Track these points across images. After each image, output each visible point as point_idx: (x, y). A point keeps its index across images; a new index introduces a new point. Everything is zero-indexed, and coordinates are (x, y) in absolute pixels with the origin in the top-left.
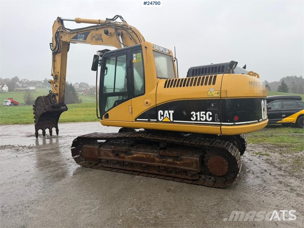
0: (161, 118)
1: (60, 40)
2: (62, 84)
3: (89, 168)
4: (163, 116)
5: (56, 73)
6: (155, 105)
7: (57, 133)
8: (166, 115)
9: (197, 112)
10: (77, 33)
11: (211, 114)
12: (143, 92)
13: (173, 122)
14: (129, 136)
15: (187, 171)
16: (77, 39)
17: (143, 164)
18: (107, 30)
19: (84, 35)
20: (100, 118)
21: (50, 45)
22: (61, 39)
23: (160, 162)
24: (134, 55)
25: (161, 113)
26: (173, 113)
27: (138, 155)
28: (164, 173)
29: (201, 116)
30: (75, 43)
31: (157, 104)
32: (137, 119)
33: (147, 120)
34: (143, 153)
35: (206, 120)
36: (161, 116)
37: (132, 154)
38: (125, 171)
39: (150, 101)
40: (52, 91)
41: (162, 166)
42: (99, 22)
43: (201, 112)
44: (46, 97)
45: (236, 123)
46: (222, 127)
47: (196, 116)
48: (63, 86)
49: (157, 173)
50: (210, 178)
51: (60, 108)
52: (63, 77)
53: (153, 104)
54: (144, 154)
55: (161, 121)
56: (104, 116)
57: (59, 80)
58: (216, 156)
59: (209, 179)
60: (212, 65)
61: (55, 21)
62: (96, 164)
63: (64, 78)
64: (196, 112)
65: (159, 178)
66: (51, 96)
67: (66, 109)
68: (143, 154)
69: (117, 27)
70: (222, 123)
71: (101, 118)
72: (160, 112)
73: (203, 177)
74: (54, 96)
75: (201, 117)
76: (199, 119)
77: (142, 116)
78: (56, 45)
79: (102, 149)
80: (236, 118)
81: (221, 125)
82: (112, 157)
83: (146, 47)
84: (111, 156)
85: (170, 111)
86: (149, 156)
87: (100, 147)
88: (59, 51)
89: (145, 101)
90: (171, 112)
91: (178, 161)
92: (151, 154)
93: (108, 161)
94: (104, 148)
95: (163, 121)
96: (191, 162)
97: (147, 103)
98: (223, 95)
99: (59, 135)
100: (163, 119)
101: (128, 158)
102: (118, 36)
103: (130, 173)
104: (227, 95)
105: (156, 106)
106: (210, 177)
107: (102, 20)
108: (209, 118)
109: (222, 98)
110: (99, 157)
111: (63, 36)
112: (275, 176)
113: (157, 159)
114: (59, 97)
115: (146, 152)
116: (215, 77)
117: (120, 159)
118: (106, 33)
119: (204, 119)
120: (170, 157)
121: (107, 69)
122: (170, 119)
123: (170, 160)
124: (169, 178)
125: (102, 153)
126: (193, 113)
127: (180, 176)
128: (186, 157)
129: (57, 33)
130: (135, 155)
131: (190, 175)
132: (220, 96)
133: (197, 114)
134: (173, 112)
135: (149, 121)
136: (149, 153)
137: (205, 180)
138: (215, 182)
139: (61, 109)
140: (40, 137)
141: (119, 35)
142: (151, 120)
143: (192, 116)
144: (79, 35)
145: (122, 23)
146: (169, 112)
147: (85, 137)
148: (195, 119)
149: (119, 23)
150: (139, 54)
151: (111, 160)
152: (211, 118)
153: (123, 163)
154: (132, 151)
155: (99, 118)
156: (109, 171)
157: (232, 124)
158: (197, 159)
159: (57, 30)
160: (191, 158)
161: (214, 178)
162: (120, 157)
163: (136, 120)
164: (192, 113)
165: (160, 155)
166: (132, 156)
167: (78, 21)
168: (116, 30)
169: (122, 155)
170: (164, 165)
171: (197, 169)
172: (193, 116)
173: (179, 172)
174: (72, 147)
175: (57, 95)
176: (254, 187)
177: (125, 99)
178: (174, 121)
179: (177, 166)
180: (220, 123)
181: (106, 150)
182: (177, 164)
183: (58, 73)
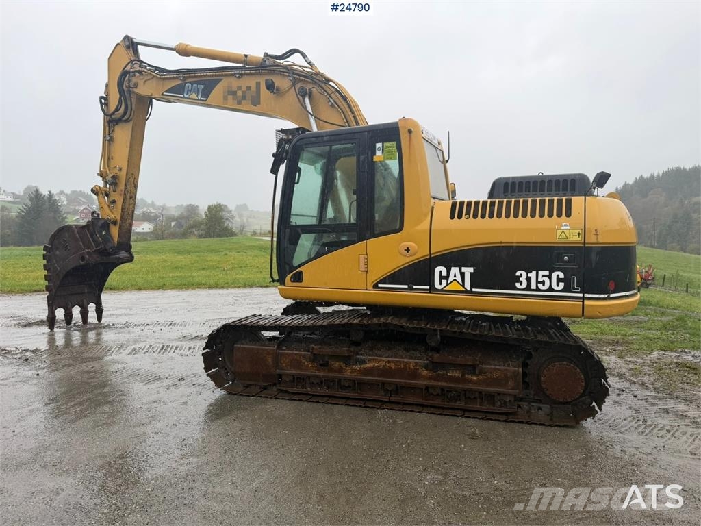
0: (441, 284)
1: (130, 92)
2: (128, 197)
3: (253, 396)
4: (447, 278)
5: (116, 171)
6: (427, 255)
7: (99, 318)
8: (455, 276)
9: (531, 272)
10: (185, 78)
11: (562, 276)
12: (398, 227)
13: (471, 292)
14: (360, 321)
15: (494, 395)
16: (183, 94)
17: (390, 383)
18: (273, 82)
19: (203, 86)
20: (278, 281)
21: (101, 102)
22: (134, 90)
23: (430, 378)
24: (379, 145)
25: (441, 272)
26: (471, 273)
27: (376, 365)
28: (438, 402)
29: (539, 280)
30: (170, 102)
31: (432, 252)
32: (380, 285)
33: (406, 286)
34: (390, 359)
35: (550, 289)
36: (442, 278)
37: (363, 362)
38: (347, 401)
39: (414, 244)
40: (98, 214)
41: (434, 387)
42: (245, 59)
43: (540, 272)
44: (83, 227)
45: (612, 295)
46: (586, 302)
47: (528, 279)
48: (132, 201)
49: (424, 402)
50: (540, 408)
51: (117, 256)
52: (132, 180)
53: (421, 252)
54: (393, 362)
55: (442, 291)
56: (289, 277)
57: (122, 187)
58: (561, 363)
59: (538, 410)
60: (541, 176)
61: (117, 44)
62: (265, 388)
63: (134, 183)
64: (528, 271)
65: (431, 413)
66: (97, 224)
67: (130, 259)
68: (389, 362)
69: (296, 75)
70: (586, 295)
71: (282, 281)
72: (440, 270)
73: (525, 405)
74: (106, 225)
75: (540, 282)
76: (533, 286)
77: (393, 278)
78: (120, 101)
79: (284, 351)
80: (611, 286)
81: (583, 298)
82: (310, 369)
83: (410, 131)
84: (307, 368)
85: (464, 269)
86: (404, 366)
87: (279, 348)
88: (126, 118)
89: (402, 244)
90: (468, 271)
91: (474, 374)
92: (410, 360)
93: (297, 380)
94: (288, 349)
95: (445, 289)
96: (503, 376)
97: (408, 250)
98: (591, 239)
99: (103, 321)
100: (447, 284)
101: (350, 372)
102: (301, 98)
103: (359, 404)
104: (597, 238)
105: (429, 257)
106: (541, 405)
107: (252, 55)
108: (558, 285)
109: (586, 245)
110: (278, 370)
111: (141, 83)
112: (646, 399)
113: (425, 372)
114: (120, 228)
115: (396, 357)
116: (569, 202)
117: (332, 374)
118: (270, 86)
119: (547, 286)
120: (455, 366)
121: (299, 170)
122: (463, 285)
123: (456, 373)
124: (453, 412)
125: (284, 362)
126: (521, 275)
127: (478, 407)
128: (493, 367)
129: (125, 73)
130: (370, 365)
131: (499, 403)
132: (583, 241)
133: (529, 275)
134: (471, 270)
135: (411, 289)
136: (405, 360)
137: (529, 412)
138: (550, 415)
139: (119, 258)
140: (59, 327)
141: (304, 96)
142: (415, 287)
143: (518, 279)
144: (188, 84)
145: (306, 67)
146: (463, 271)
147: (245, 326)
148: (525, 284)
149: (300, 67)
150: (391, 143)
151: (309, 377)
152: (562, 285)
153: (339, 384)
154: (362, 355)
155: (273, 281)
156: (306, 401)
157: (606, 296)
158: (516, 369)
159: (126, 67)
160: (505, 368)
161: (548, 406)
162: (331, 370)
163: (375, 286)
164: (518, 274)
165: (433, 362)
166: (362, 366)
167: (184, 52)
168: (295, 81)
169: (337, 364)
170: (439, 383)
171: (517, 391)
172: (521, 279)
173: (475, 398)
174: (204, 349)
175: (115, 223)
176: (626, 422)
177: (344, 239)
178: (474, 290)
179: (471, 386)
180: (581, 295)
181: (296, 354)
182: (471, 381)
183: (120, 170)
